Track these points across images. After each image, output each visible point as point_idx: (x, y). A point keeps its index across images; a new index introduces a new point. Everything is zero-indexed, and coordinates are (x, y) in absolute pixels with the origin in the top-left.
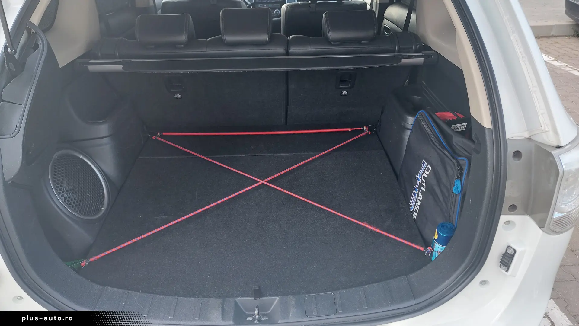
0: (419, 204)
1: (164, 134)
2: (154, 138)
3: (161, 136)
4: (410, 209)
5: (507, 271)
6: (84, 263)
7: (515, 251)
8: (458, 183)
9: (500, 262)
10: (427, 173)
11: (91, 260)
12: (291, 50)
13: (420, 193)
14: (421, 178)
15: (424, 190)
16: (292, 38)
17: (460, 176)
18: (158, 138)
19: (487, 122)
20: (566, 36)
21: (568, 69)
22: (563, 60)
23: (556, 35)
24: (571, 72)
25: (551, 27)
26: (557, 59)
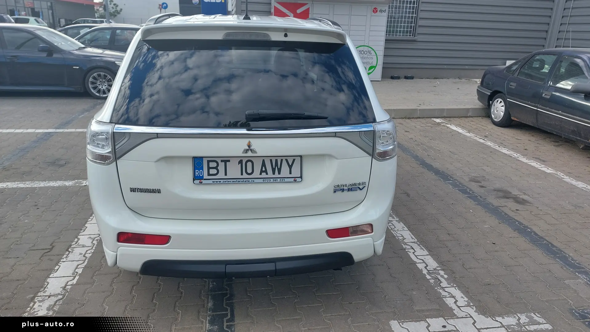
20: (480, 117)
21: (476, 138)
22: (474, 133)
23: (472, 116)
24: (478, 140)
25: (468, 110)
26: (469, 132)
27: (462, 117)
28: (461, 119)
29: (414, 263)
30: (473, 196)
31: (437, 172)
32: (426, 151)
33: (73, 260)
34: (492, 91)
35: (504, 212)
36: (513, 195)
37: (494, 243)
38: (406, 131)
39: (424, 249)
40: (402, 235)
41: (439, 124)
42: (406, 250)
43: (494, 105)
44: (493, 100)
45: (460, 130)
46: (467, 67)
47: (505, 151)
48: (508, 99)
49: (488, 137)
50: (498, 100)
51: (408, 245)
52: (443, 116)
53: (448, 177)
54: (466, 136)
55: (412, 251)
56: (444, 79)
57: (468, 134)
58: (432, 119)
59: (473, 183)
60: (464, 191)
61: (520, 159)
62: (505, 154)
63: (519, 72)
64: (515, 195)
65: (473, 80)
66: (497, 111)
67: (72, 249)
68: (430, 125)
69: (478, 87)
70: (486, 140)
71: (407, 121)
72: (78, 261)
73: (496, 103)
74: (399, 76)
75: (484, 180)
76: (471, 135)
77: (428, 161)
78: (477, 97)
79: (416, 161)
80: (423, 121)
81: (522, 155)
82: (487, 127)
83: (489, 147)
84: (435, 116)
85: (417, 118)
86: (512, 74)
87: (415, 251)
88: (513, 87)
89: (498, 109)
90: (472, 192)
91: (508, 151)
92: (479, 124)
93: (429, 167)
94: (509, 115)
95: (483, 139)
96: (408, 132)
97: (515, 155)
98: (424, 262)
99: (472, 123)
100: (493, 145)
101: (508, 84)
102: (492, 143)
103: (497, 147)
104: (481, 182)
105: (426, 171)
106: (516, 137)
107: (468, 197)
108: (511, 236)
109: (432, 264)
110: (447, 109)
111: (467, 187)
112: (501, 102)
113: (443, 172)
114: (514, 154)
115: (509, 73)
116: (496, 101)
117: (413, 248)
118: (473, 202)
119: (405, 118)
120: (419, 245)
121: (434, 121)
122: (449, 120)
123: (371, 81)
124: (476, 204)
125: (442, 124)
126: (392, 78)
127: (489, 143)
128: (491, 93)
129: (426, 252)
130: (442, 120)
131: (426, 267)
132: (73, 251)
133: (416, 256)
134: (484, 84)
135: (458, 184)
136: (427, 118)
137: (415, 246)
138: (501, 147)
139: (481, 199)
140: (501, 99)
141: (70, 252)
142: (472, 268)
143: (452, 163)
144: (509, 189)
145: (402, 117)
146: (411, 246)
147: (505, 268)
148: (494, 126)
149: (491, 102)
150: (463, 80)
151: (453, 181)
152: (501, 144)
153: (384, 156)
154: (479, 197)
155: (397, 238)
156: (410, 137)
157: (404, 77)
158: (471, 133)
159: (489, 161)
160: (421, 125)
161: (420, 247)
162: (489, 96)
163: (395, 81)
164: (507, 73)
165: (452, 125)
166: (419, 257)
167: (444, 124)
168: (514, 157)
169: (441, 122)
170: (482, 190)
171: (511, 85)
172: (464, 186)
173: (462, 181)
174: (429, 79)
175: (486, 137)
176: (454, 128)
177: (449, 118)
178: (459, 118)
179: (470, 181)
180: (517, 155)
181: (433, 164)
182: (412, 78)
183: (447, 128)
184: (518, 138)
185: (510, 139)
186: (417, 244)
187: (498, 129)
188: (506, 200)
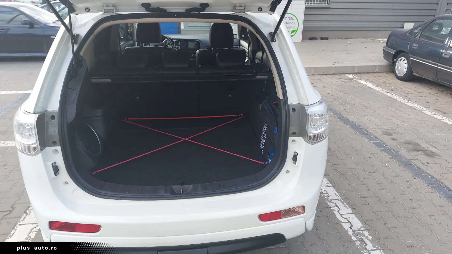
0: (264, 145)
1: (128, 119)
2: (123, 121)
3: (127, 120)
4: (260, 149)
5: (296, 164)
6: (94, 173)
7: (297, 154)
8: (276, 128)
9: (292, 160)
10: (266, 128)
11: (97, 171)
12: (200, 72)
13: (264, 139)
14: (264, 132)
15: (265, 137)
16: (200, 66)
17: (277, 126)
18: (126, 121)
19: (281, 97)
20: (385, 72)
21: (383, 92)
22: (381, 87)
23: (379, 71)
24: (385, 94)
25: (375, 66)
26: (377, 86)
27: (370, 73)
28: (370, 74)
29: (340, 223)
30: (386, 149)
31: (353, 125)
32: (343, 105)
33: (28, 223)
34: (396, 51)
35: (416, 166)
36: (422, 147)
37: (411, 199)
38: (324, 87)
39: (348, 207)
40: (326, 192)
41: (351, 79)
42: (332, 208)
43: (398, 63)
44: (397, 59)
45: (369, 85)
46: (372, 29)
47: (410, 104)
48: (410, 58)
49: (394, 91)
50: (402, 59)
51: (332, 203)
52: (354, 72)
53: (364, 130)
54: (375, 90)
55: (337, 209)
56: (353, 40)
57: (377, 89)
58: (345, 75)
59: (386, 136)
60: (379, 144)
61: (424, 112)
62: (410, 107)
63: (421, 35)
64: (423, 147)
65: (376, 39)
66: (400, 68)
67: (29, 211)
68: (343, 80)
69: (384, 47)
70: (392, 94)
71: (324, 77)
72: (33, 224)
73: (399, 61)
74: (316, 37)
75: (395, 133)
76: (379, 89)
77: (345, 115)
78: (383, 55)
79: (334, 114)
80: (338, 76)
81: (425, 108)
82: (392, 82)
83: (395, 100)
84: (348, 73)
85: (333, 74)
86: (414, 36)
87: (340, 210)
88: (416, 48)
89: (401, 66)
90: (386, 145)
91: (412, 103)
92: (386, 78)
93: (346, 121)
94: (412, 72)
95: (390, 93)
96: (326, 87)
97: (419, 107)
98: (349, 222)
99: (380, 78)
100: (399, 98)
101: (411, 45)
102: (398, 96)
103: (402, 100)
104: (392, 135)
105: (343, 124)
106: (418, 91)
107: (382, 150)
108: (425, 191)
109: (357, 224)
110: (358, 66)
111: (381, 141)
112: (404, 60)
113: (358, 125)
114: (417, 107)
115: (412, 35)
116: (400, 59)
117: (337, 206)
118: (387, 155)
119: (323, 74)
120: (342, 203)
121: (347, 77)
122: (360, 75)
123: (294, 42)
124: (390, 157)
125: (354, 80)
126: (311, 39)
127: (395, 97)
128: (396, 53)
129: (350, 211)
130: (353, 76)
131: (351, 228)
132: (30, 212)
133: (341, 215)
134: (389, 44)
135: (372, 137)
136: (341, 74)
137: (339, 203)
138: (406, 100)
139: (394, 152)
140: (405, 58)
141: (27, 214)
142: (394, 228)
143: (365, 116)
144: (419, 142)
145: (320, 74)
146: (336, 204)
147: (425, 227)
148: (398, 81)
149: (395, 60)
150: (369, 40)
151: (368, 134)
152: (405, 97)
153: (316, 139)
154: (392, 151)
155: (322, 195)
156: (328, 92)
157: (320, 38)
158: (379, 88)
159: (397, 114)
160: (337, 81)
161: (344, 204)
162: (394, 54)
163: (313, 42)
164: (409, 35)
165: (363, 80)
166: (344, 216)
167: (356, 79)
168: (418, 109)
169: (353, 77)
170: (394, 143)
171: (413, 46)
172: (379, 139)
173: (376, 135)
174: (341, 39)
175: (392, 91)
176: (364, 82)
177: (360, 74)
178: (368, 74)
179: (382, 134)
180: (420, 107)
181: (349, 118)
182: (327, 39)
183: (358, 83)
184: (420, 92)
185: (413, 93)
186: (341, 201)
187: (402, 83)
188: (416, 153)
